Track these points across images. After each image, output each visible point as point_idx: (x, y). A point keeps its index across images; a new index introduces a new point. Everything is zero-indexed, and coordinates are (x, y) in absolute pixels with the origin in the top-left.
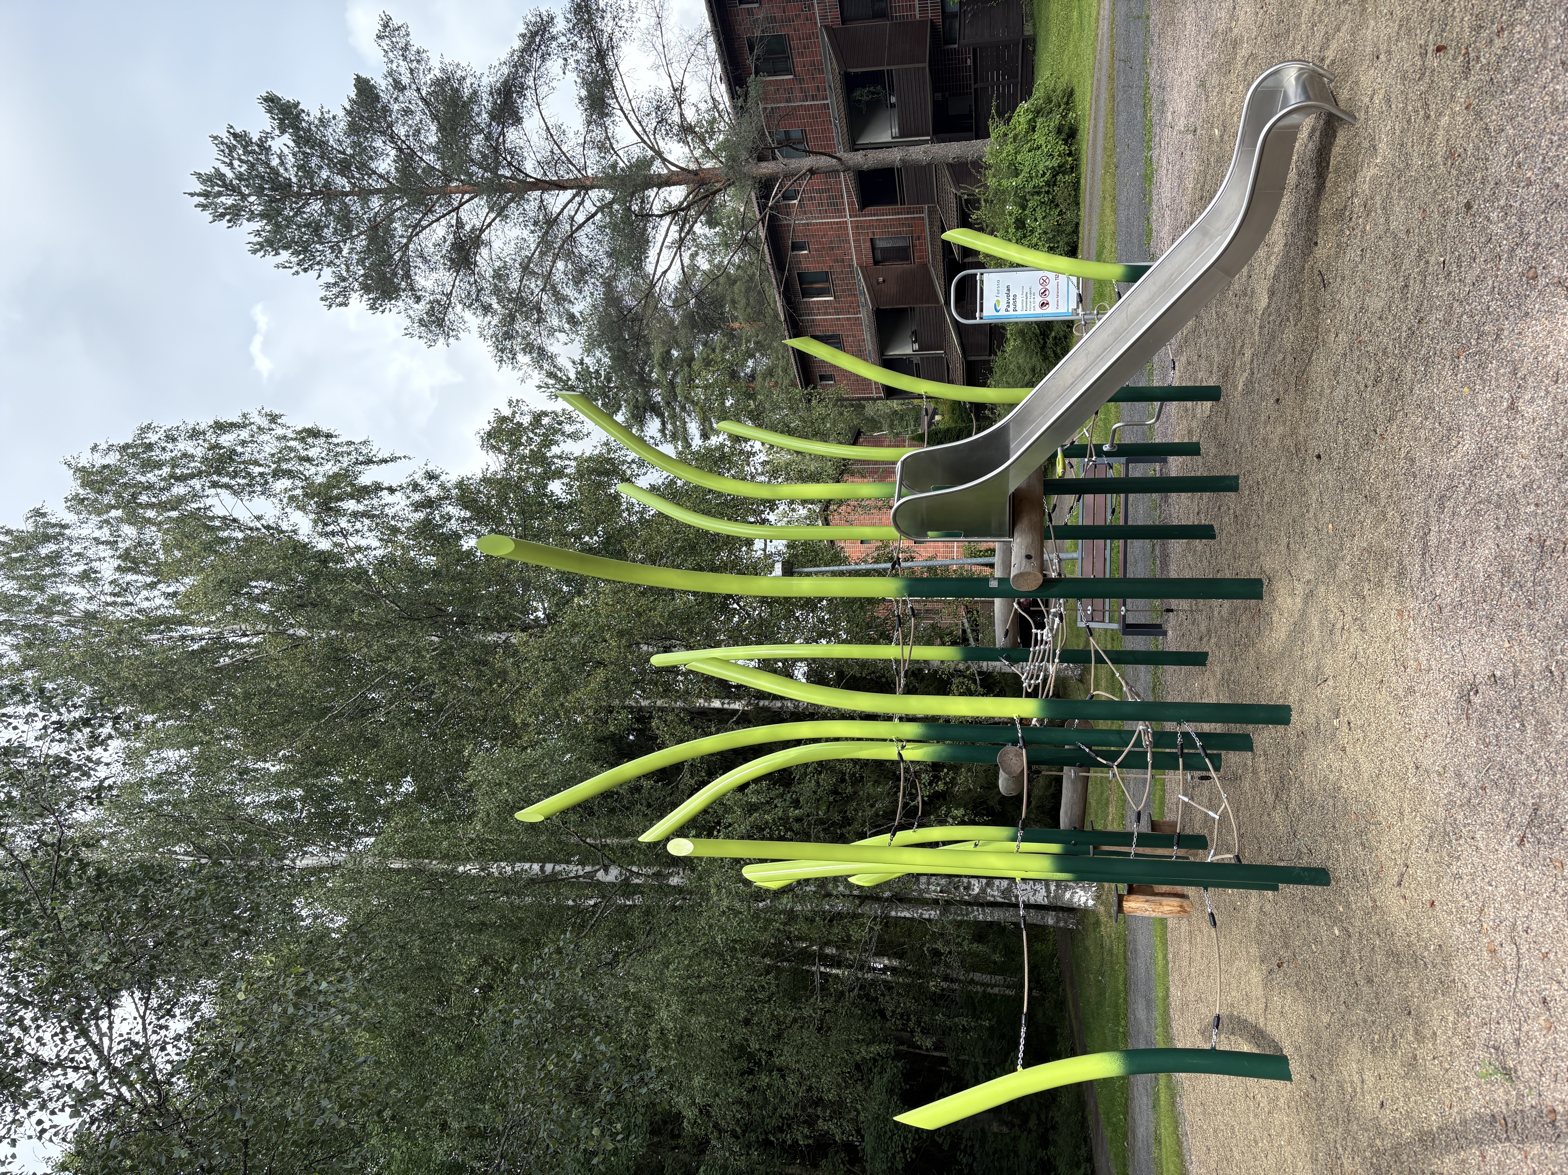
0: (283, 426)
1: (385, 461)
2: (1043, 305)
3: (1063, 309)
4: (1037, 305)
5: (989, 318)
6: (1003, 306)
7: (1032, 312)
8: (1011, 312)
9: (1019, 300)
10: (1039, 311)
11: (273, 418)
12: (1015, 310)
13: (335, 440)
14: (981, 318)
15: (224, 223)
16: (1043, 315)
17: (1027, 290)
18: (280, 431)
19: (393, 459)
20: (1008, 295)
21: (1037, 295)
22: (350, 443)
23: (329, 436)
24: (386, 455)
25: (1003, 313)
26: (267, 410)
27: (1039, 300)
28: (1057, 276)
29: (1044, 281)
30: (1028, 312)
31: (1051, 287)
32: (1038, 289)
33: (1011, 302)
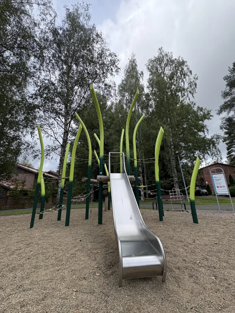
0: (196, 80)
2: (218, 187)
3: (217, 191)
4: (218, 186)
5: (212, 176)
6: (216, 178)
7: (215, 185)
8: (214, 180)
9: (218, 182)
10: (216, 186)
11: (197, 79)
12: (215, 181)
14: (212, 174)
16: (215, 187)
17: (221, 183)
18: (195, 81)
20: (219, 179)
22: (195, 90)
23: (196, 87)
24: (194, 96)
25: (214, 179)
26: (198, 77)
27: (219, 186)
28: (226, 189)
29: (224, 187)
30: (215, 184)
31: (223, 188)
32: (222, 185)
33: (217, 180)
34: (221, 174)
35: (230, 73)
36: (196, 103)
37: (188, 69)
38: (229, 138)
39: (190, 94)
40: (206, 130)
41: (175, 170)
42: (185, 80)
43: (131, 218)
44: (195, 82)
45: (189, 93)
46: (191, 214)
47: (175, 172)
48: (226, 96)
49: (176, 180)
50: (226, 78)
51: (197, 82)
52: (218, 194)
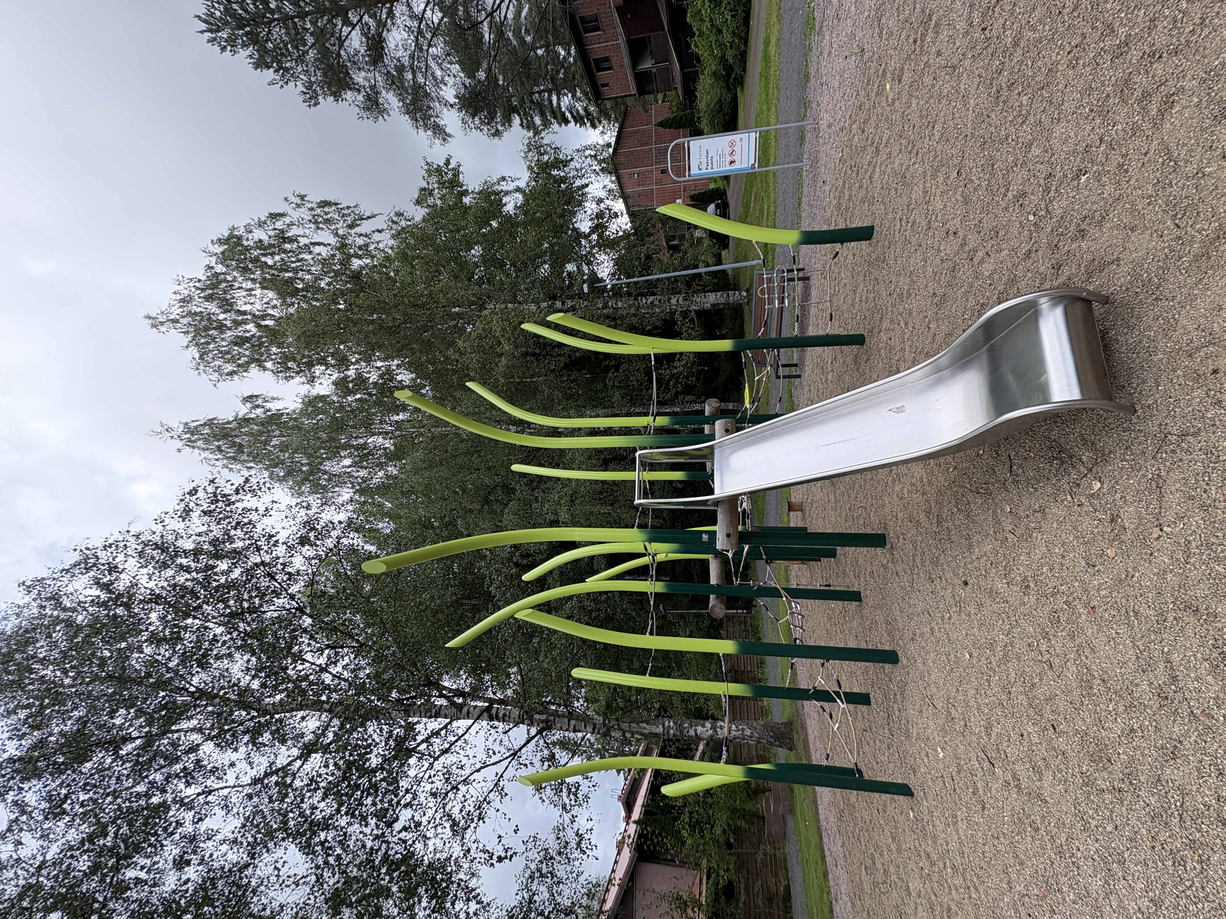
0: (309, 201)
1: (369, 217)
2: (731, 162)
3: (745, 165)
4: (727, 163)
5: (695, 175)
6: (704, 166)
7: (724, 169)
8: (710, 170)
9: (714, 160)
10: (729, 168)
11: (302, 197)
12: (712, 168)
13: (340, 206)
14: (689, 176)
15: (228, 53)
16: (731, 171)
17: (720, 152)
18: (309, 205)
19: (374, 216)
20: (707, 157)
21: (727, 155)
22: (348, 207)
23: (336, 204)
24: (368, 214)
25: (704, 171)
26: (297, 193)
27: (729, 159)
28: (741, 139)
29: (732, 144)
30: (721, 169)
31: (737, 148)
32: (728, 150)
33: (710, 162)
34: (689, 148)
35: (291, 84)
36: (397, 209)
37: (261, 224)
38: (526, 114)
39: (358, 225)
40: (504, 183)
41: (644, 301)
42: (303, 241)
43: (900, 410)
44: (314, 205)
45: (357, 230)
46: (842, 244)
47: (652, 303)
48: (377, 104)
49: (681, 299)
50: (312, 99)
51: (315, 197)
52: (756, 165)
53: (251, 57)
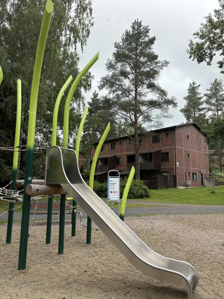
3: (110, 196)
5: (109, 179)
7: (110, 189)
8: (110, 184)
9: (113, 186)
16: (109, 192)
17: (115, 188)
20: (114, 184)
27: (112, 191)
31: (115, 194)
34: (117, 177)
52: (109, 201)
53: (130, 32)
